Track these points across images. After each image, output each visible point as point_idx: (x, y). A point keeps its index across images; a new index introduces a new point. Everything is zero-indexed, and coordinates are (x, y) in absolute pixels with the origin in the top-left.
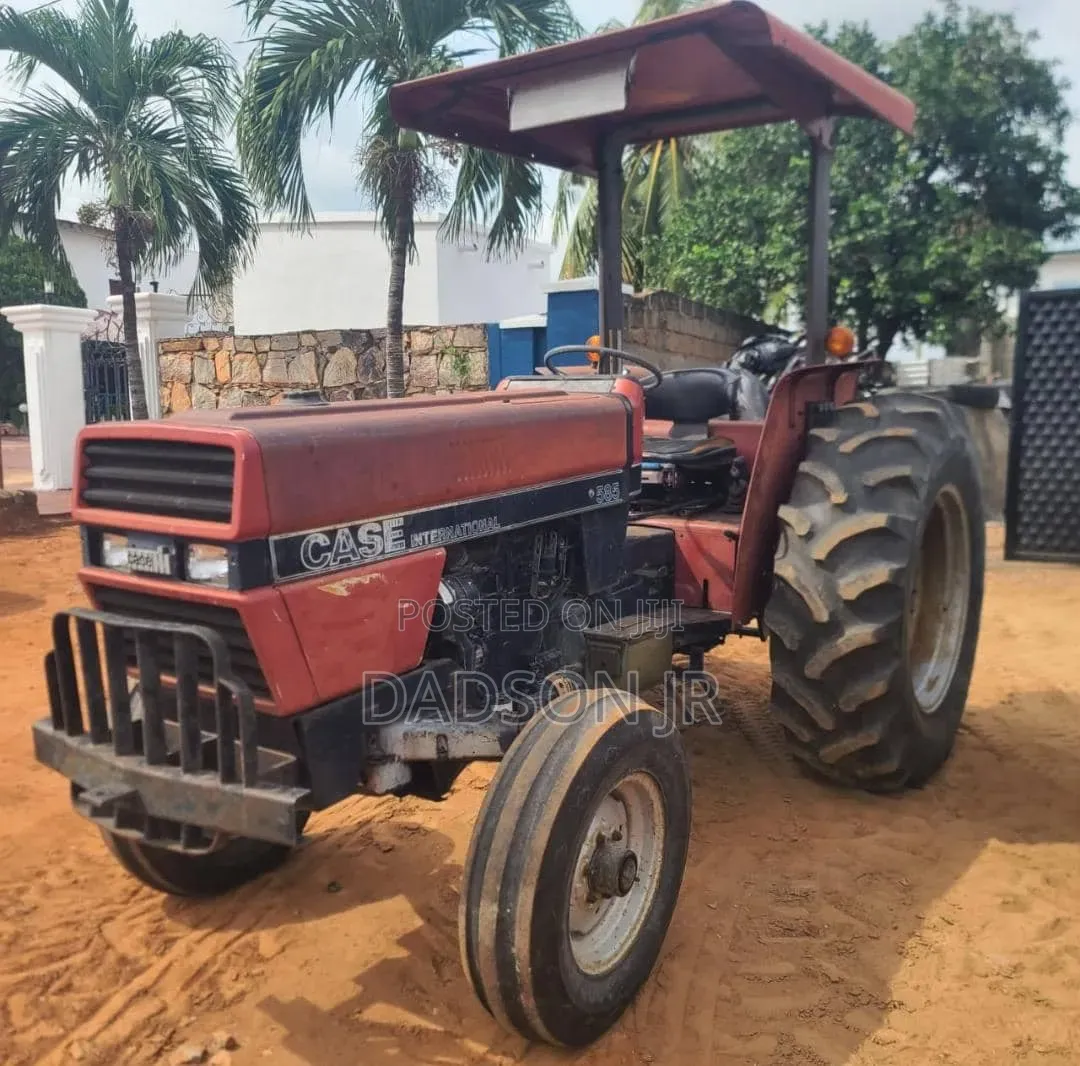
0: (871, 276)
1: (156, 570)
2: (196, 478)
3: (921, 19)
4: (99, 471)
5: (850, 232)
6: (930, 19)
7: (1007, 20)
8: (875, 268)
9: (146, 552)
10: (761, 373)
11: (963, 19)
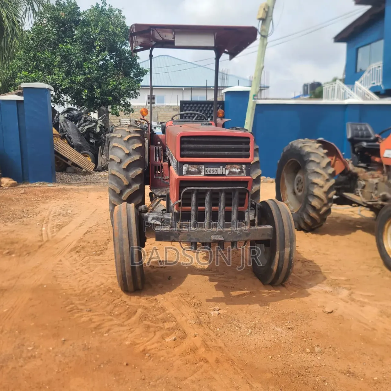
0: (94, 90)
1: (219, 173)
2: (233, 146)
3: (94, 5)
4: (185, 146)
5: (85, 74)
6: (97, 5)
7: (120, 11)
8: (95, 87)
9: (215, 169)
10: (73, 121)
11: (107, 8)
